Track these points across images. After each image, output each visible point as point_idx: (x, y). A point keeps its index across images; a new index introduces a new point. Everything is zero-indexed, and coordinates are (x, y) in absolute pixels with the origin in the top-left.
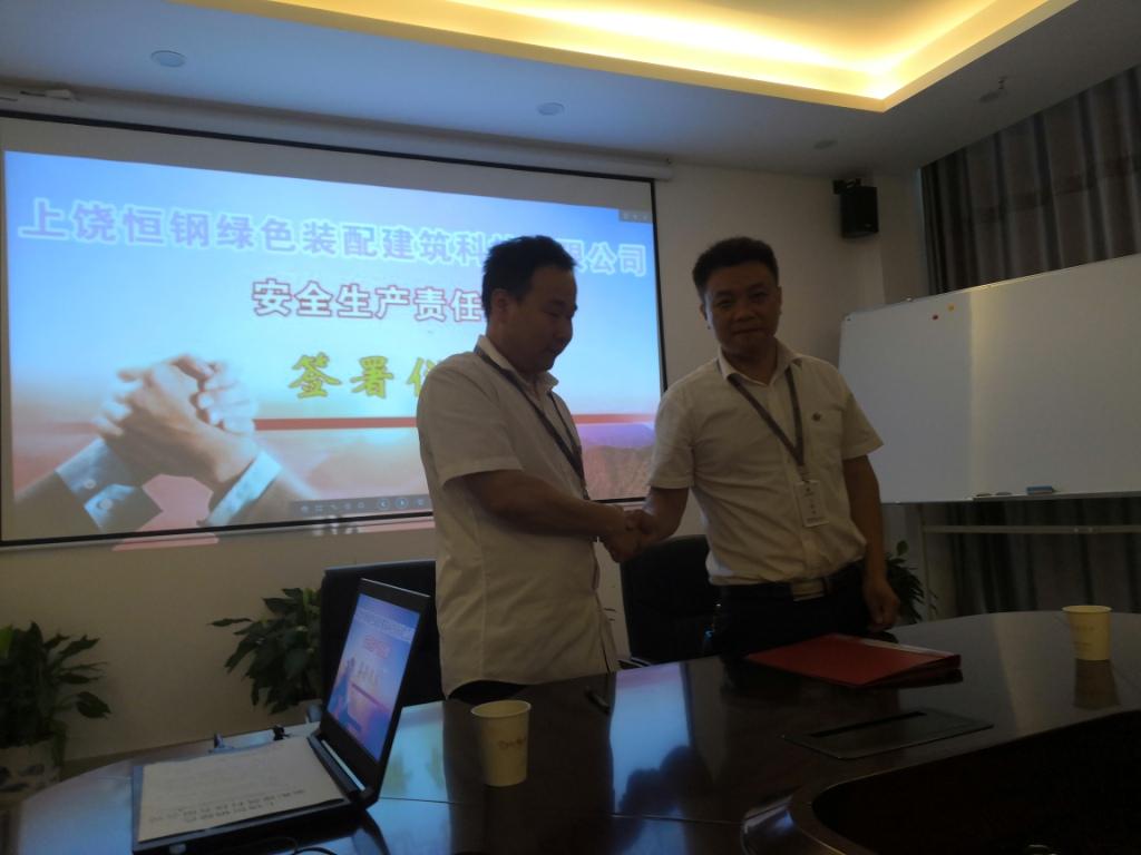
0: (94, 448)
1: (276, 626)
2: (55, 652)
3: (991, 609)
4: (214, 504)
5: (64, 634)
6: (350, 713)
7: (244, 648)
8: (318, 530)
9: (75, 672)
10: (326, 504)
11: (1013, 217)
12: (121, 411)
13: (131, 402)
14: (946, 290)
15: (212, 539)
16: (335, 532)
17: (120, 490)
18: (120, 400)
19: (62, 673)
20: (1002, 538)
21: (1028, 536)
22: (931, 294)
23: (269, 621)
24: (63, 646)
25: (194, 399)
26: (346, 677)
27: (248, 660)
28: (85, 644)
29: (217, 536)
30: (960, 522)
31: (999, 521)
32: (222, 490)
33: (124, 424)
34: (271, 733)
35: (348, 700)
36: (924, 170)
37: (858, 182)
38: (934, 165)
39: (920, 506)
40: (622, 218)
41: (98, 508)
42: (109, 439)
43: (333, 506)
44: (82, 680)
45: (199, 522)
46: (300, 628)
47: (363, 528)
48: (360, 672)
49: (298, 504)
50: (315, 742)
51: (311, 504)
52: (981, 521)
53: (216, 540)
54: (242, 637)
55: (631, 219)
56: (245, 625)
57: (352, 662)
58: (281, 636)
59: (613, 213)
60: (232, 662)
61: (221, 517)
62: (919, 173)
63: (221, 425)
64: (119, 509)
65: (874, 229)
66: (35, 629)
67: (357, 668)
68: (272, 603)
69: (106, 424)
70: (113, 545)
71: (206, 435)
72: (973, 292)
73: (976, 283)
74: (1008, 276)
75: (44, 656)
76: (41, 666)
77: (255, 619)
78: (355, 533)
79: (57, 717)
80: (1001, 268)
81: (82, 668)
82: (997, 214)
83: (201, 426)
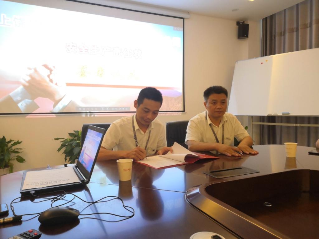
1: (72, 140)
2: (10, 145)
3: (269, 143)
4: (54, 106)
5: (12, 140)
6: (84, 161)
7: (63, 146)
8: (84, 115)
9: (15, 150)
10: (86, 108)
11: (287, 35)
12: (28, 79)
13: (31, 76)
14: (266, 55)
15: (54, 116)
16: (88, 116)
17: (28, 101)
19: (12, 150)
20: (275, 126)
21: (281, 126)
22: (262, 56)
23: (70, 139)
24: (12, 143)
25: (49, 76)
27: (64, 149)
28: (18, 143)
29: (56, 115)
30: (263, 122)
31: (274, 122)
32: (57, 102)
33: (29, 82)
34: (64, 166)
35: (84, 157)
36: (263, 20)
37: (244, 22)
38: (266, 18)
39: (252, 117)
40: (174, 30)
42: (25, 86)
43: (88, 109)
44: (18, 152)
45: (50, 111)
46: (78, 141)
47: (96, 115)
48: (87, 150)
49: (78, 108)
50: (75, 168)
51: (82, 108)
52: (269, 122)
53: (55, 116)
54: (62, 143)
55: (177, 30)
56: (63, 140)
58: (72, 143)
59: (172, 28)
60: (59, 150)
61: (56, 110)
63: (56, 84)
64: (27, 106)
65: (247, 36)
66: (4, 138)
68: (71, 134)
69: (23, 82)
70: (26, 116)
72: (274, 56)
73: (275, 54)
74: (284, 52)
75: (7, 146)
76: (6, 148)
77: (66, 138)
78: (94, 117)
79: (11, 162)
80: (282, 50)
81: (17, 149)
82: (283, 34)
83: (51, 84)
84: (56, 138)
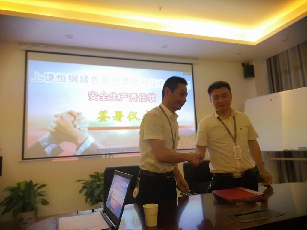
0: (47, 135)
1: (92, 182)
2: (36, 188)
3: (289, 181)
4: (77, 149)
5: (38, 183)
6: (111, 206)
7: (84, 187)
8: (103, 157)
9: (41, 193)
10: (106, 150)
11: (292, 73)
12: (55, 125)
13: (57, 123)
14: (274, 92)
15: (76, 158)
16: (108, 157)
17: (54, 145)
18: (54, 122)
19: (38, 193)
21: (299, 161)
23: (91, 181)
24: (38, 186)
25: (73, 122)
26: (110, 196)
27: (85, 191)
28: (44, 186)
29: (78, 158)
30: (280, 157)
32: (79, 146)
33: (56, 128)
34: (91, 211)
35: (111, 203)
36: (267, 60)
37: (249, 63)
38: (270, 59)
39: (268, 152)
40: (184, 74)
41: (48, 151)
42: (52, 132)
43: (108, 150)
44: (42, 195)
46: (98, 183)
47: (115, 156)
48: (114, 195)
49: (98, 150)
50: (102, 213)
51: (102, 150)
52: (286, 157)
54: (83, 185)
55: (186, 74)
56: (84, 182)
57: (112, 192)
58: (93, 185)
60: (81, 191)
61: (79, 153)
62: (265, 61)
63: (79, 129)
64: (53, 150)
65: (253, 76)
66: (31, 182)
67: (113, 194)
68: (91, 176)
70: (51, 160)
71: (75, 131)
72: (282, 93)
73: (282, 90)
74: (291, 89)
75: (33, 189)
76: (32, 191)
77: (87, 180)
78: (113, 157)
79: (36, 205)
80: (289, 87)
81: (43, 192)
82: (288, 72)
83: (74, 129)
84: (78, 180)
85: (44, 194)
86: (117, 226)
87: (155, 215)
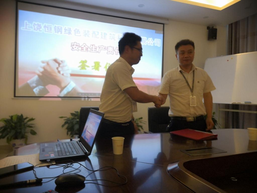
0: (35, 78)
1: (73, 119)
2: (26, 121)
3: (233, 128)
4: (61, 92)
5: (28, 117)
6: (86, 137)
7: (66, 123)
8: (83, 99)
10: (85, 94)
12: (42, 70)
13: (44, 68)
14: (231, 54)
15: (60, 99)
16: (86, 100)
17: (41, 87)
18: (41, 67)
19: (27, 125)
20: (237, 113)
21: (244, 113)
22: (229, 54)
23: (71, 118)
24: (28, 119)
25: (57, 68)
26: (86, 129)
27: (66, 126)
28: (32, 119)
30: (228, 109)
31: (238, 109)
32: (62, 89)
33: (42, 73)
34: (70, 140)
35: (86, 134)
36: (229, 25)
37: (213, 27)
38: (232, 24)
39: (219, 104)
40: (156, 33)
41: (36, 91)
42: (39, 76)
44: (31, 127)
45: (57, 95)
47: (92, 100)
49: (79, 93)
50: (78, 142)
51: (82, 93)
52: (233, 109)
54: (65, 121)
55: (158, 33)
56: (66, 118)
57: (87, 126)
58: (73, 121)
59: (154, 31)
60: (63, 126)
61: (62, 94)
62: (228, 26)
63: (63, 74)
64: (40, 91)
65: (216, 38)
66: (22, 115)
67: (88, 127)
68: (72, 114)
69: (38, 72)
70: (39, 99)
71: (59, 77)
72: (238, 55)
73: (239, 53)
74: (247, 52)
75: (24, 121)
76: (23, 123)
77: (68, 117)
78: (91, 100)
79: (26, 134)
80: (245, 50)
81: (31, 124)
82: (246, 37)
84: (61, 116)
85: (33, 126)
86: (89, 153)
87: (121, 145)
